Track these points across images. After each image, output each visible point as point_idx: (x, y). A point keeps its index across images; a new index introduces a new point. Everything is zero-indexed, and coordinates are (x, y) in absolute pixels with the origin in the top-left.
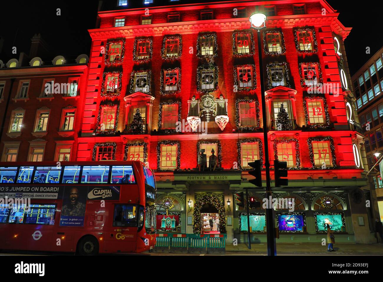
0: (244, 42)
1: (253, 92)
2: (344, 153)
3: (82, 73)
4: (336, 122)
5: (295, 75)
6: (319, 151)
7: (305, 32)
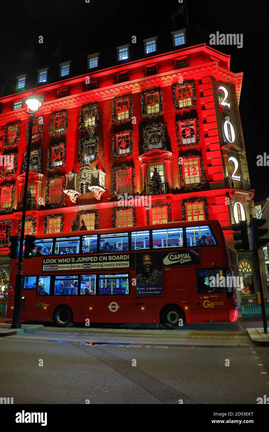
0: (123, 108)
1: (130, 158)
2: (218, 213)
4: (212, 181)
5: (172, 135)
6: (192, 213)
7: (185, 86)
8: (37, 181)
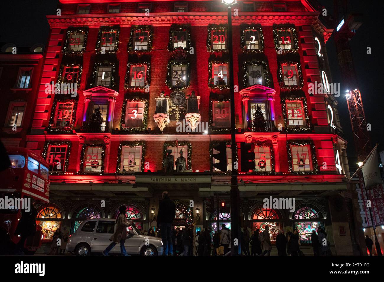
0: (221, 38)
2: (324, 157)
3: (37, 62)
4: (317, 125)
6: (298, 155)
8: (111, 100)
